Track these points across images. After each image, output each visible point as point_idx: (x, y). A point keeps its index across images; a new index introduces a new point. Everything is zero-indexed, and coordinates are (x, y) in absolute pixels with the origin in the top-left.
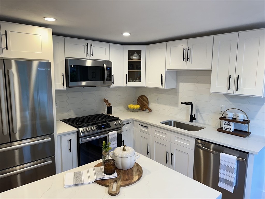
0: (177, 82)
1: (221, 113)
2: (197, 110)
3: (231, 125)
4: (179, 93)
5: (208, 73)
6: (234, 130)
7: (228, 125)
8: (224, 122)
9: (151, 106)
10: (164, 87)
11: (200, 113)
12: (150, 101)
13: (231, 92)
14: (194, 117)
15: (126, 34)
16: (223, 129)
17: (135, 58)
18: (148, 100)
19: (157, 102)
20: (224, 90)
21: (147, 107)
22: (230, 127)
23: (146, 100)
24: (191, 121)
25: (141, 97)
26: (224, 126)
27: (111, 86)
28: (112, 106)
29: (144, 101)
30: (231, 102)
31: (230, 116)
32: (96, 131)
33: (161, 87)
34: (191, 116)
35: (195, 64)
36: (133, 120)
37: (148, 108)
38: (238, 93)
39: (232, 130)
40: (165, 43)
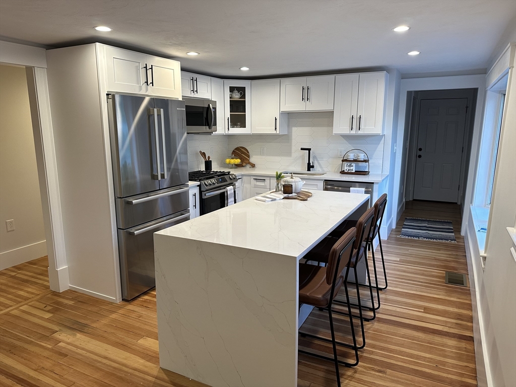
0: (289, 126)
1: (340, 156)
2: (315, 157)
3: (352, 166)
4: (291, 139)
5: (330, 114)
6: (356, 171)
7: (350, 166)
8: (345, 164)
9: (253, 160)
10: (278, 132)
11: (317, 160)
12: (251, 153)
13: (353, 132)
14: (311, 165)
15: (245, 69)
16: (345, 171)
17: (237, 96)
18: (248, 152)
19: (262, 153)
20: (346, 130)
21: (247, 162)
22: (352, 168)
23: (246, 152)
24: (309, 170)
25: (237, 149)
26: (346, 169)
27: (214, 133)
28: (211, 161)
29: (242, 155)
30: (350, 144)
31: (351, 156)
32: (217, 185)
33: (275, 132)
34: (309, 164)
35: (315, 105)
36: (242, 175)
37: (249, 163)
38: (360, 132)
39: (354, 171)
40: (278, 80)
